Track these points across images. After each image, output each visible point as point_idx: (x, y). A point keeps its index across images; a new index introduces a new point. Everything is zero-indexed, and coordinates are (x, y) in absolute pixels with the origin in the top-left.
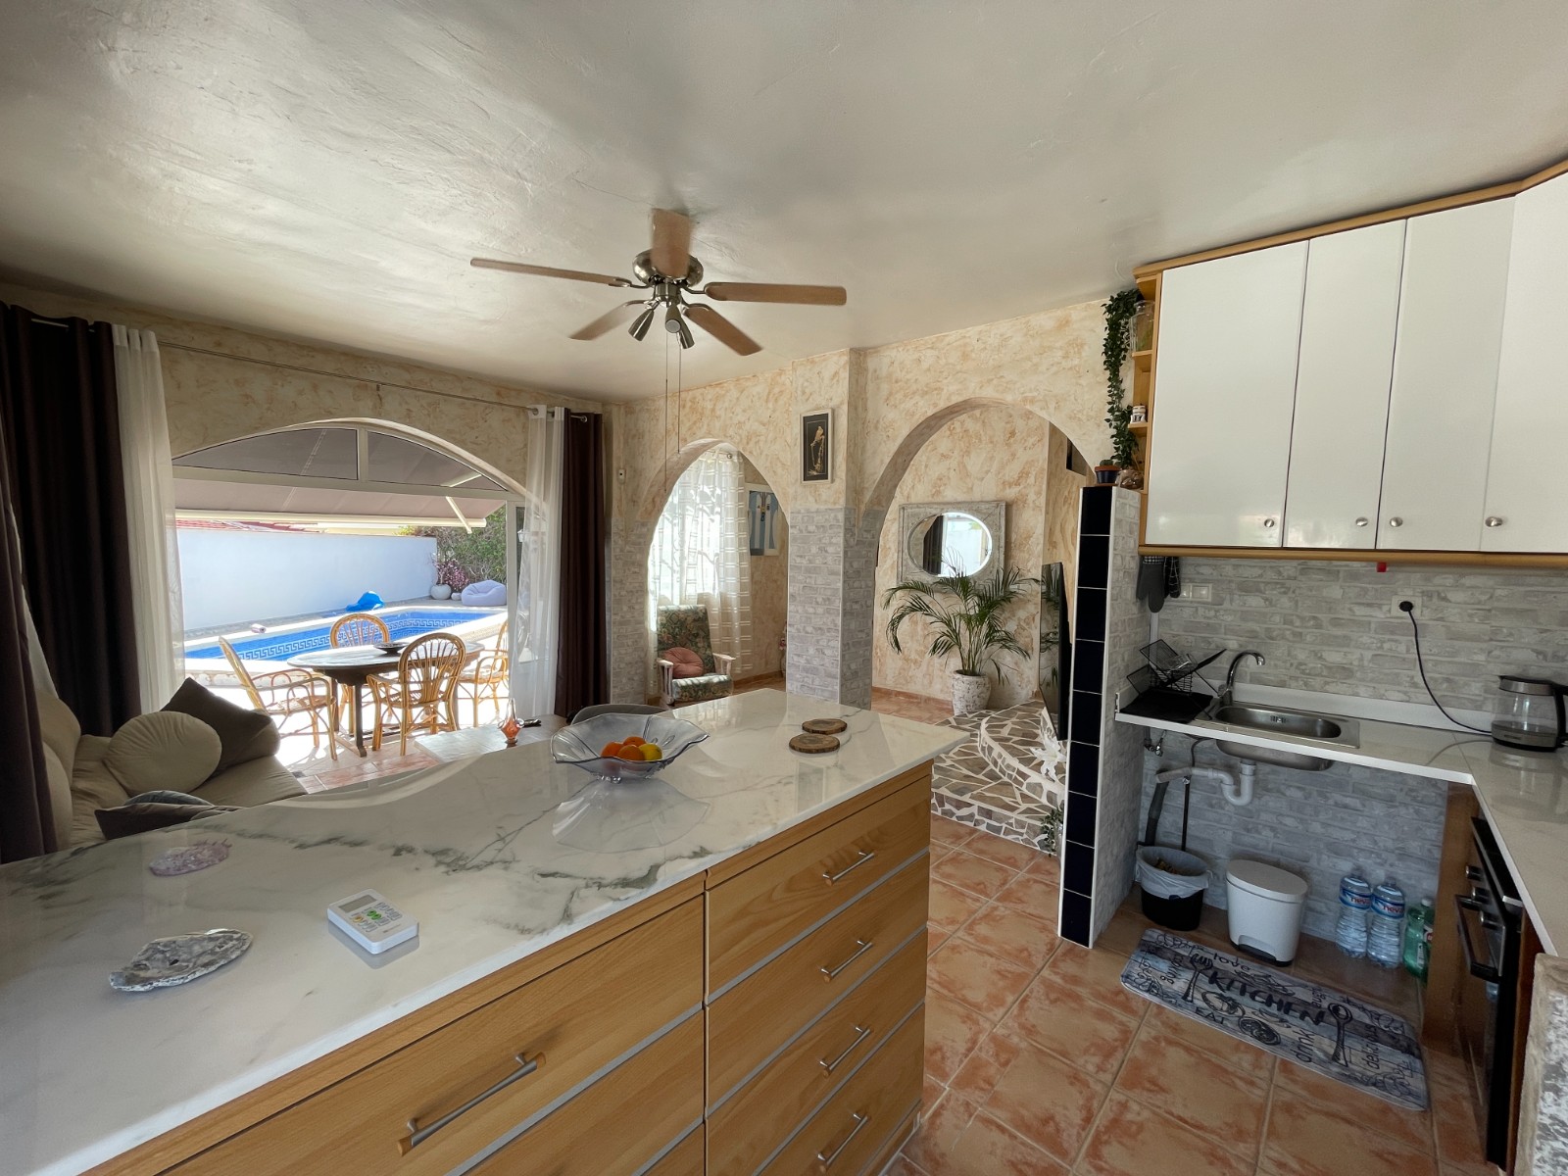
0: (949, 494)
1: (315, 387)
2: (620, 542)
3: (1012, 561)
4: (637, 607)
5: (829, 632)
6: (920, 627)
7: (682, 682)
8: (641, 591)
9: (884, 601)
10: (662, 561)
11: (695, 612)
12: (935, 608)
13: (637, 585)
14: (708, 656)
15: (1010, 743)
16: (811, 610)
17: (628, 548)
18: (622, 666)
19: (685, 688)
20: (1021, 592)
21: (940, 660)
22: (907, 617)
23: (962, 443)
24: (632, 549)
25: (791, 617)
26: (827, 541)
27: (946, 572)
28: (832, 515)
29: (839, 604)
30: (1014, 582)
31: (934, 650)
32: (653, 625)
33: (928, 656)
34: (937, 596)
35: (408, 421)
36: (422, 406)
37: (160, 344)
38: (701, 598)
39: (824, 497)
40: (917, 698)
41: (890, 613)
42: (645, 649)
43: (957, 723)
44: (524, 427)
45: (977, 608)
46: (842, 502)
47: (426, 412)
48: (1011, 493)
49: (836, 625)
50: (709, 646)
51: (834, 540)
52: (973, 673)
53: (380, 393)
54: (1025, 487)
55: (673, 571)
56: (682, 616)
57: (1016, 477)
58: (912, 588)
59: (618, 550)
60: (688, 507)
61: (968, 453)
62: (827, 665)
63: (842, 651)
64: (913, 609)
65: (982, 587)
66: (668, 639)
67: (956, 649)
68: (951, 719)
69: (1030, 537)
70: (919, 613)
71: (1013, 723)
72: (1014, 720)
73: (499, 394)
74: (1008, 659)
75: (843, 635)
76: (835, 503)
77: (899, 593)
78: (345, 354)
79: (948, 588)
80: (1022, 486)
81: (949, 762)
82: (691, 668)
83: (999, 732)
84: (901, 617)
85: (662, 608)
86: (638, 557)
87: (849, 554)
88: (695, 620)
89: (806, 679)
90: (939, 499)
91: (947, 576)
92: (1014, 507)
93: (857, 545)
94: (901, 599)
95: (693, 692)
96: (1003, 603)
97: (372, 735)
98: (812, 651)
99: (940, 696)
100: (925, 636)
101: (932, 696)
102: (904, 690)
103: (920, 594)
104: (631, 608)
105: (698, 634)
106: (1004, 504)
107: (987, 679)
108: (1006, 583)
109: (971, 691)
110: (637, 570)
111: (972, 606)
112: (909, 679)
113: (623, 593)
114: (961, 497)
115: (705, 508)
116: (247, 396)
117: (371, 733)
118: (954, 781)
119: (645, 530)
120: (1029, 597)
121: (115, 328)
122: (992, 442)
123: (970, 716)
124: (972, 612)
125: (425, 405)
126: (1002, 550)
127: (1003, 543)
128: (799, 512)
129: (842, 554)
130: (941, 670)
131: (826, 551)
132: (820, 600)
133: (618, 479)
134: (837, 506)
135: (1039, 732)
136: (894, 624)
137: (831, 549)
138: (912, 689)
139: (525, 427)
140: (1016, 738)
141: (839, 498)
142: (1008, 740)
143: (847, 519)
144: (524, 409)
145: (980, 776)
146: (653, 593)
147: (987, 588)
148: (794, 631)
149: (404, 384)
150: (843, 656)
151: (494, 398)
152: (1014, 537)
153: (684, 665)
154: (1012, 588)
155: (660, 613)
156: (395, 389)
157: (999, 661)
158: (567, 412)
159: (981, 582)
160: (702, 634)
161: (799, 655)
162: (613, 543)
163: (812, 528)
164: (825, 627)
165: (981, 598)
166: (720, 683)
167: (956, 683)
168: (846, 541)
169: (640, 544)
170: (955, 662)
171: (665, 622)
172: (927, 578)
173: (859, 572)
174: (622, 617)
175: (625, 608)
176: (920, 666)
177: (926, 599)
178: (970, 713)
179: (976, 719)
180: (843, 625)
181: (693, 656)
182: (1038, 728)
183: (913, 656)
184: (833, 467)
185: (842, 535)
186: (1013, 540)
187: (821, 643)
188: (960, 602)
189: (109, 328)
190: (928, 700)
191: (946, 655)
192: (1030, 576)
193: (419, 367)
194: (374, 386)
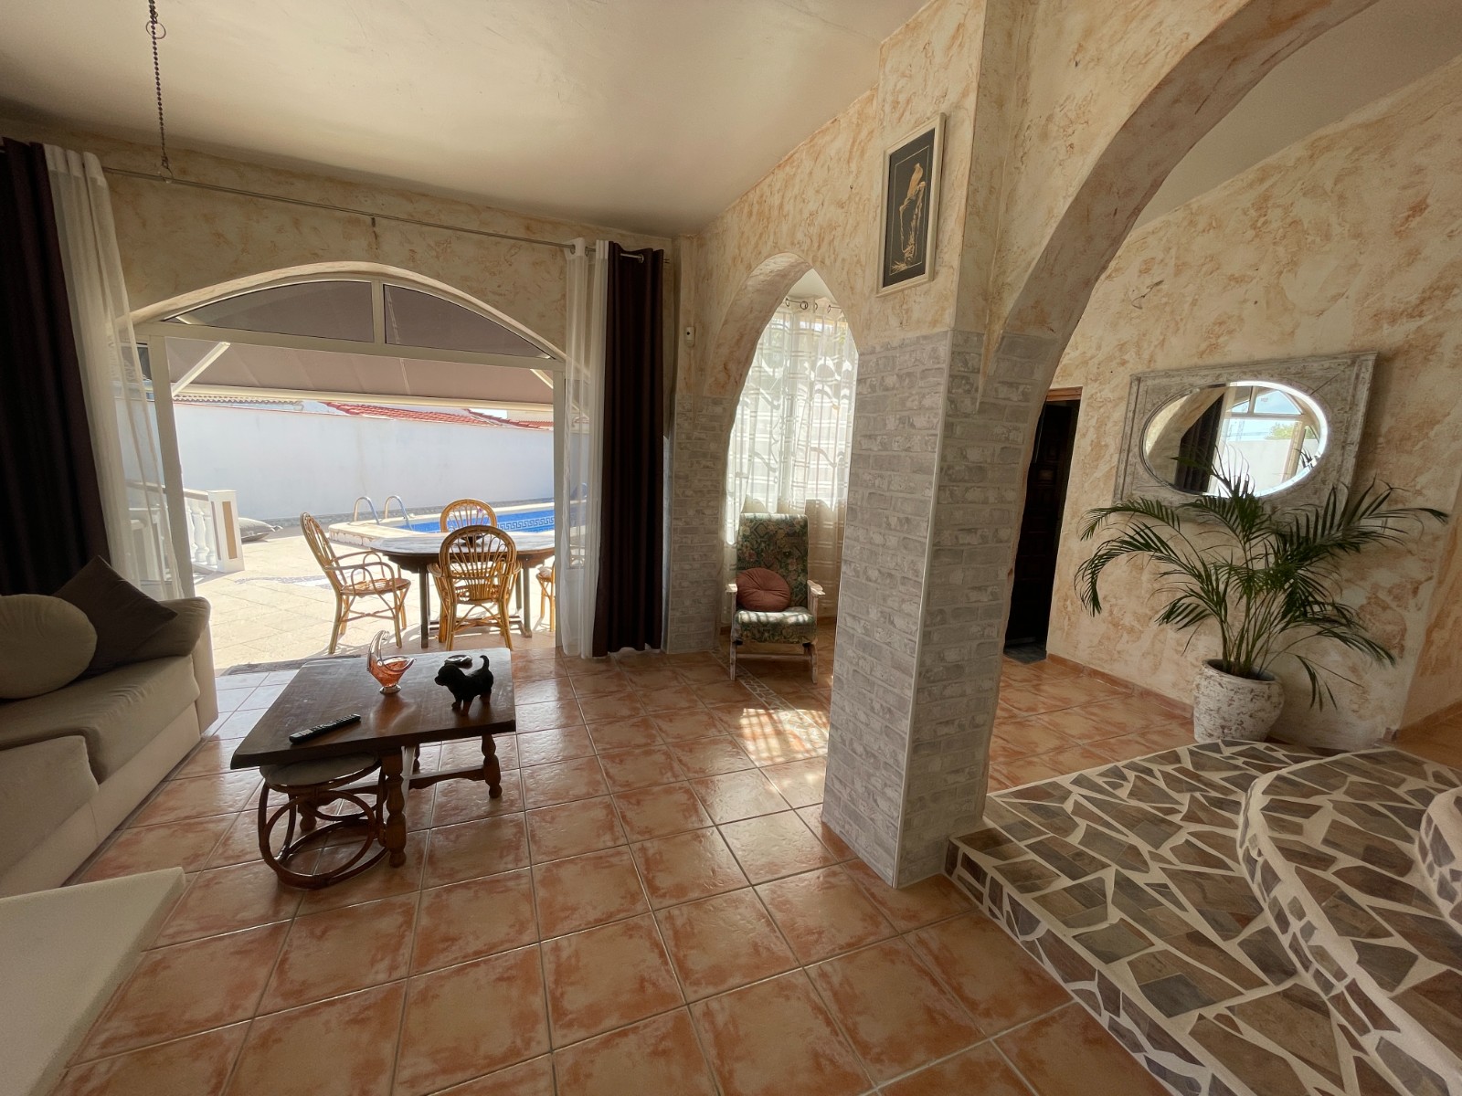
0: (1236, 349)
1: (296, 223)
2: (686, 425)
3: (1372, 473)
4: (708, 512)
5: (903, 584)
6: (1145, 577)
7: (745, 616)
8: (717, 491)
9: (1084, 527)
10: (753, 453)
11: (789, 523)
12: (1179, 549)
13: (709, 483)
14: (801, 584)
15: (1328, 875)
16: (878, 539)
17: (696, 434)
18: (685, 584)
19: (747, 626)
20: (1388, 532)
21: (1179, 635)
22: (1123, 558)
23: (1281, 250)
24: (703, 436)
25: (847, 547)
26: (915, 405)
27: (1217, 489)
28: (929, 348)
29: (924, 534)
30: (1373, 510)
31: (1168, 617)
32: (731, 533)
33: (1154, 626)
34: (1188, 530)
35: (412, 265)
36: (429, 245)
37: (105, 169)
38: (813, 509)
39: (916, 315)
40: (1126, 687)
41: (1093, 546)
42: (718, 565)
43: (1195, 765)
44: (561, 273)
45: (1272, 559)
46: (949, 318)
47: (434, 253)
48: (1392, 335)
49: (916, 573)
50: (805, 571)
51: (927, 402)
52: (1246, 672)
53: (376, 229)
54: (1436, 319)
55: (770, 469)
56: (771, 527)
57: (1414, 299)
58: (1136, 510)
59: (683, 436)
60: (800, 386)
61: (1293, 264)
62: (896, 646)
63: (925, 625)
64: (1132, 545)
65: (1288, 519)
66: (750, 555)
67: (1213, 622)
68: (1183, 751)
69: (1432, 423)
70: (1147, 554)
71: (1339, 807)
72: (1339, 795)
73: (528, 228)
74: (1333, 658)
75: (928, 595)
76: (934, 323)
77: (1113, 517)
78: (330, 179)
79: (1211, 516)
80: (1425, 319)
81: (1156, 875)
82: (769, 598)
83: (1298, 830)
84: (1110, 556)
85: (749, 515)
86: (713, 446)
87: (958, 430)
88: (788, 535)
89: (861, 662)
90: (1216, 359)
91: (1217, 495)
92: (1398, 363)
93: (981, 411)
94: (1115, 528)
95: (756, 632)
96: (1337, 551)
97: (438, 626)
98: (874, 614)
99: (1172, 694)
100: (1154, 592)
101: (1155, 689)
102: (1106, 669)
103: (1150, 522)
104: (700, 512)
105: (790, 553)
106: (1373, 358)
107: (1275, 688)
108: (1351, 512)
109: (1236, 704)
110: (709, 464)
111: (1261, 553)
112: (1116, 656)
113: (689, 492)
114: (1262, 351)
115: (827, 389)
116: (219, 235)
117: (437, 623)
118: (1160, 945)
119: (718, 410)
120: (1413, 547)
121: (47, 148)
122: (1357, 236)
123: (1228, 751)
124: (1259, 565)
125: (432, 244)
126: (1353, 450)
127: (1356, 434)
128: (873, 352)
129: (939, 431)
130: (1177, 652)
131: (912, 426)
132: (894, 521)
133: (685, 341)
134: (938, 329)
135: (1413, 850)
136: (1097, 564)
137: (920, 421)
138: (1117, 670)
139: (562, 271)
140: (1346, 861)
141: (943, 309)
142: (1324, 861)
143: (957, 354)
144: (561, 246)
145: (1232, 948)
146: (733, 495)
147: (1303, 521)
148: (851, 573)
149: (406, 217)
150: (926, 636)
151: (521, 233)
152: (1387, 423)
153: (762, 592)
154: (1368, 523)
155: (744, 522)
156: (393, 223)
157: (1312, 659)
158: (614, 249)
159: (1289, 509)
160: (797, 553)
161: (854, 617)
162: (676, 426)
163: (891, 380)
164: (898, 575)
165: (1282, 537)
166: (797, 624)
167: (1204, 683)
168: (951, 400)
169: (713, 429)
170: (1208, 642)
171: (748, 534)
172: (1173, 498)
173: (981, 469)
174: (687, 523)
175: (691, 513)
176: (1139, 638)
177: (1164, 531)
178: (1228, 744)
179: (1240, 761)
180: (931, 574)
181: (779, 583)
182: (1409, 839)
183: (1128, 620)
184: (936, 246)
185: (942, 389)
186: (1384, 430)
187: (889, 602)
188: (1235, 542)
189: (41, 147)
190: (1146, 694)
191: (1192, 628)
192: (1419, 502)
193: (424, 195)
194: (368, 219)
